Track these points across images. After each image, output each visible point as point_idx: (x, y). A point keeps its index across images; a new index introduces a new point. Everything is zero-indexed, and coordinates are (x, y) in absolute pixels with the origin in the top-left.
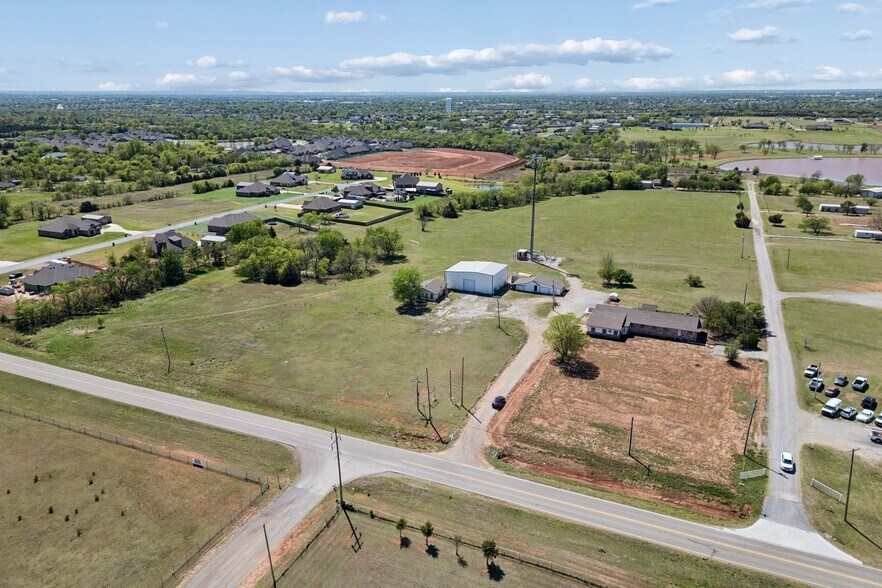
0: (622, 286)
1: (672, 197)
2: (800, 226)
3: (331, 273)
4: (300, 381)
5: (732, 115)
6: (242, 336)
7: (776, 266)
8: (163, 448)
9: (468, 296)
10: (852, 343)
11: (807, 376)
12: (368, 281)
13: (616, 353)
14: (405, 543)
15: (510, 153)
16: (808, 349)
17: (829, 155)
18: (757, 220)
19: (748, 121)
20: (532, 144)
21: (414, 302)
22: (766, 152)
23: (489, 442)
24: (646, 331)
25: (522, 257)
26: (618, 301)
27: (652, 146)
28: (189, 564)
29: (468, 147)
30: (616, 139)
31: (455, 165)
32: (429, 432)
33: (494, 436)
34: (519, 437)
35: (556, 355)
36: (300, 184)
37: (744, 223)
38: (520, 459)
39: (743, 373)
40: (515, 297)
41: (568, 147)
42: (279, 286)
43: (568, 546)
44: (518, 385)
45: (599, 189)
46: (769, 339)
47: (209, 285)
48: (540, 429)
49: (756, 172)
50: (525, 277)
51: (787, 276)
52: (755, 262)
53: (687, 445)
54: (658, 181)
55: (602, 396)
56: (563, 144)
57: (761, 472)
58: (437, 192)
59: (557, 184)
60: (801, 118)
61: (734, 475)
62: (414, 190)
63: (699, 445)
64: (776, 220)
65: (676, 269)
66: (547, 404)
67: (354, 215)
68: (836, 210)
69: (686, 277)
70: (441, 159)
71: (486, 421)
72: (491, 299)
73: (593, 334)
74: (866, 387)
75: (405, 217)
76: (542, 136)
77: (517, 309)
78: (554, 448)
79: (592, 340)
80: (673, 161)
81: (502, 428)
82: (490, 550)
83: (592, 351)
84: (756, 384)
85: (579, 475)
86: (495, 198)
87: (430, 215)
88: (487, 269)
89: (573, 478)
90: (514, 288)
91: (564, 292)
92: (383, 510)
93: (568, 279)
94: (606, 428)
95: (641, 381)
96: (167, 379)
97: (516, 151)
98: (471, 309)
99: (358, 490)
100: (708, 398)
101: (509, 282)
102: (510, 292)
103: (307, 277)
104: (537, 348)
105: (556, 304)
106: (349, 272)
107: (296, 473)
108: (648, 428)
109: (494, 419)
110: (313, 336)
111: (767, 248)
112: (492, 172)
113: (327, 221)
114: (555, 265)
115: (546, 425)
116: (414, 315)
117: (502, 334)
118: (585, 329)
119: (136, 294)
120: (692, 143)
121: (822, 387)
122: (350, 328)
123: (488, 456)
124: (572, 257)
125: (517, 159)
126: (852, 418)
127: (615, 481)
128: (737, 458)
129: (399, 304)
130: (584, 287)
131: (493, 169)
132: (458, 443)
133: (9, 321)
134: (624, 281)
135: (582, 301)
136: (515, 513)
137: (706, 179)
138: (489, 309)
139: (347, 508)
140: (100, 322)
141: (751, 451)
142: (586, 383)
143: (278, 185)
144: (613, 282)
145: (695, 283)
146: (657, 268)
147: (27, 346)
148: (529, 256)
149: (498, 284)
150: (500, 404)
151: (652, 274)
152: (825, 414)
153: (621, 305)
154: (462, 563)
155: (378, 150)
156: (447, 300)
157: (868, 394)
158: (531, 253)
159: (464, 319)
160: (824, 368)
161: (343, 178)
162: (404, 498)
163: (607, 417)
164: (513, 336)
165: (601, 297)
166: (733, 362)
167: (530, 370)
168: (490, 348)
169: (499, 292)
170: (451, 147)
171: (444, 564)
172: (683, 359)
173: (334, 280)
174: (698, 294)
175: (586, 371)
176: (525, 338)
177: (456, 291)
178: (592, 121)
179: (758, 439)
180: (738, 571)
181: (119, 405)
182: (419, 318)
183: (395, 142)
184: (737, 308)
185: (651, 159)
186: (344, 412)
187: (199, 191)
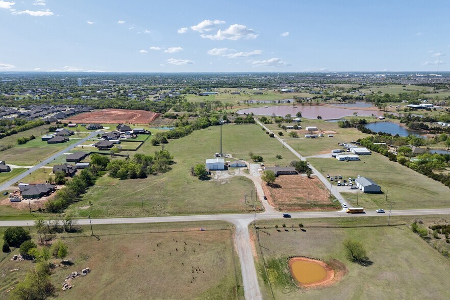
0: (261, 161)
2: (288, 135)
3: (156, 170)
4: (199, 205)
6: (157, 197)
7: (295, 149)
8: (184, 230)
11: (328, 178)
12: (173, 172)
14: (279, 231)
16: (323, 171)
22: (248, 105)
26: (264, 166)
30: (185, 101)
31: (130, 118)
32: (255, 209)
33: (273, 206)
34: (279, 205)
37: (272, 135)
38: (284, 209)
39: (314, 180)
40: (233, 169)
42: (139, 179)
44: (264, 193)
46: (312, 170)
47: (108, 183)
48: (283, 202)
49: (252, 114)
50: (229, 162)
51: (301, 152)
52: (288, 149)
53: (317, 198)
55: (288, 191)
57: (336, 199)
61: (332, 201)
62: (132, 132)
63: (320, 197)
66: (277, 196)
68: (294, 128)
69: (275, 156)
70: (119, 115)
72: (226, 171)
78: (290, 205)
80: (220, 111)
81: (273, 204)
84: (319, 182)
87: (158, 143)
90: (229, 166)
91: (246, 165)
92: (267, 227)
94: (297, 198)
96: (149, 214)
102: (229, 168)
104: (258, 183)
105: (248, 170)
106: (162, 170)
107: (233, 225)
109: (269, 203)
111: (286, 144)
113: (117, 151)
116: (207, 180)
122: (192, 187)
123: (276, 210)
125: (156, 113)
126: (345, 185)
130: (249, 163)
131: (151, 119)
132: (266, 209)
133: (44, 210)
135: (254, 167)
139: (257, 228)
140: (90, 202)
142: (281, 189)
143: (62, 136)
144: (256, 160)
145: (280, 157)
148: (219, 155)
150: (266, 199)
152: (338, 185)
154: (295, 231)
155: (78, 112)
156: (211, 173)
157: (343, 179)
159: (226, 179)
160: (330, 175)
161: (88, 129)
162: (267, 223)
164: (247, 181)
165: (258, 165)
168: (245, 185)
169: (225, 168)
173: (160, 174)
174: (283, 160)
175: (278, 186)
176: (251, 181)
177: (211, 170)
181: (150, 223)
182: (210, 181)
187: (21, 143)
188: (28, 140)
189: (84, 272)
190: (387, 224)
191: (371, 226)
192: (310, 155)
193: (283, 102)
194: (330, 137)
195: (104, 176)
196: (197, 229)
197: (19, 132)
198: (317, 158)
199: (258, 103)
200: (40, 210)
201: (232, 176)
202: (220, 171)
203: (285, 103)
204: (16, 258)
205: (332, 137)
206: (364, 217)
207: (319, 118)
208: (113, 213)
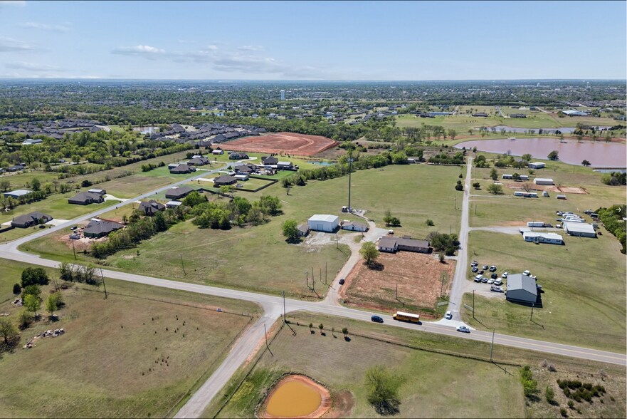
0: (395, 226)
1: (424, 170)
2: (488, 190)
3: (246, 222)
4: (250, 275)
5: (468, 104)
6: (214, 257)
7: (471, 214)
8: (200, 306)
9: (320, 233)
10: (495, 251)
11: (472, 266)
12: (266, 226)
13: (392, 259)
14: (313, 332)
15: (329, 137)
16: (475, 254)
17: (520, 136)
18: (467, 186)
19: (476, 110)
20: (342, 129)
21: (294, 236)
22: (483, 135)
23: (340, 297)
24: (405, 248)
25: (344, 211)
26: (393, 233)
27: (416, 130)
28: (232, 343)
29: (301, 132)
30: (394, 125)
31: (296, 146)
32: (314, 294)
33: (341, 295)
34: (352, 295)
35: (365, 261)
36: (206, 163)
37: (460, 188)
38: (353, 303)
39: (446, 266)
40: (343, 233)
41: (365, 131)
42: (220, 230)
43: (373, 330)
44: (349, 274)
45: (384, 164)
46: (459, 250)
47: (182, 230)
48: (360, 291)
49: (475, 151)
50: (348, 222)
51: (475, 219)
52: (461, 211)
53: (419, 295)
54: (418, 158)
55: (386, 277)
56: (361, 129)
57: (446, 303)
58: (290, 168)
59: (359, 162)
60: (510, 107)
61: (435, 305)
62: (276, 166)
63: (424, 294)
64: (476, 186)
65: (422, 216)
66: (362, 281)
67: (245, 185)
68: (511, 178)
69: (425, 220)
70: (287, 142)
71: (337, 289)
72: (332, 234)
73: (381, 250)
74: (495, 270)
75: (275, 185)
76: (347, 122)
77: (346, 239)
78: (366, 298)
79: (381, 253)
80: (428, 143)
81: (344, 292)
82: (345, 331)
83: (381, 258)
84: (451, 270)
85: (377, 307)
86: (325, 173)
87: (290, 184)
88: (329, 219)
89: (375, 309)
90: (342, 228)
91: (367, 230)
92: (301, 322)
93: (369, 222)
94: (387, 290)
95: (402, 271)
96: (186, 277)
97: (332, 135)
98: (322, 240)
99: (290, 316)
100: (430, 276)
101: (340, 225)
102: (340, 230)
103: (234, 225)
104: (356, 258)
105: (363, 236)
106: (256, 222)
107: (263, 311)
108: (404, 289)
109: (341, 289)
110: (248, 256)
111: (469, 202)
112: (320, 152)
113: (232, 190)
114: (361, 215)
115: (362, 289)
116: (295, 243)
117: (339, 252)
118: (377, 248)
119: (146, 237)
120: (440, 128)
121: (477, 270)
122: (265, 251)
123: (340, 302)
124: (370, 210)
125: (334, 142)
126: (486, 282)
127: (391, 309)
128: (438, 298)
129: (286, 238)
130: (377, 227)
131: (320, 149)
132: (327, 298)
133: (89, 253)
134: (396, 224)
135: (376, 234)
136: (353, 321)
137: (444, 157)
138: (331, 239)
139: (287, 322)
140: (138, 252)
141: (444, 296)
142: (379, 272)
143: (193, 164)
144: (390, 224)
145: (430, 224)
146: (413, 215)
147: (105, 265)
148: (348, 210)
149: (334, 227)
150: (342, 282)
151: (410, 219)
152: (476, 281)
153: (394, 236)
154: (335, 337)
155: (244, 135)
156: (310, 235)
157: (495, 273)
158: (349, 208)
159: (320, 245)
160: (480, 262)
161: (230, 158)
162: (308, 318)
163: (387, 285)
164: (344, 252)
165: (384, 232)
166: (442, 261)
167: (354, 268)
168: (335, 259)
169: (335, 230)
170: (290, 131)
171: (329, 338)
172: (421, 260)
173: (248, 227)
174: (431, 229)
175: (379, 267)
176: (350, 253)
177: (313, 230)
178: (379, 109)
179: (447, 292)
180: (433, 334)
181: (172, 289)
182: (298, 245)
183: (254, 128)
184: (446, 237)
185: (415, 140)
186: (274, 288)
187: (145, 170)
188: (155, 167)
189: (57, 333)
190: (489, 359)
191: (460, 357)
192: (485, 226)
193: (547, 133)
194: (559, 198)
195: (187, 221)
196: (214, 307)
197: (158, 156)
198: (491, 233)
199: (503, 132)
200: (85, 252)
201: (332, 242)
202: (324, 233)
203: (550, 134)
204: (18, 301)
205: (564, 198)
206: (462, 339)
207: (586, 163)
208: (150, 269)
